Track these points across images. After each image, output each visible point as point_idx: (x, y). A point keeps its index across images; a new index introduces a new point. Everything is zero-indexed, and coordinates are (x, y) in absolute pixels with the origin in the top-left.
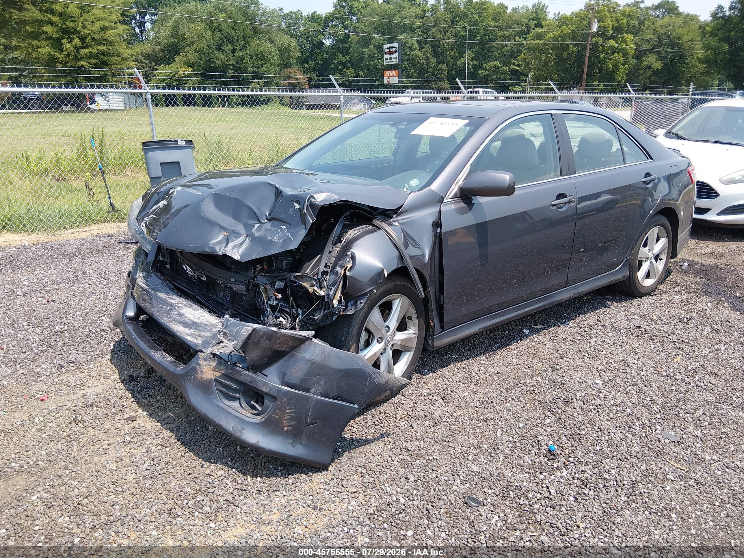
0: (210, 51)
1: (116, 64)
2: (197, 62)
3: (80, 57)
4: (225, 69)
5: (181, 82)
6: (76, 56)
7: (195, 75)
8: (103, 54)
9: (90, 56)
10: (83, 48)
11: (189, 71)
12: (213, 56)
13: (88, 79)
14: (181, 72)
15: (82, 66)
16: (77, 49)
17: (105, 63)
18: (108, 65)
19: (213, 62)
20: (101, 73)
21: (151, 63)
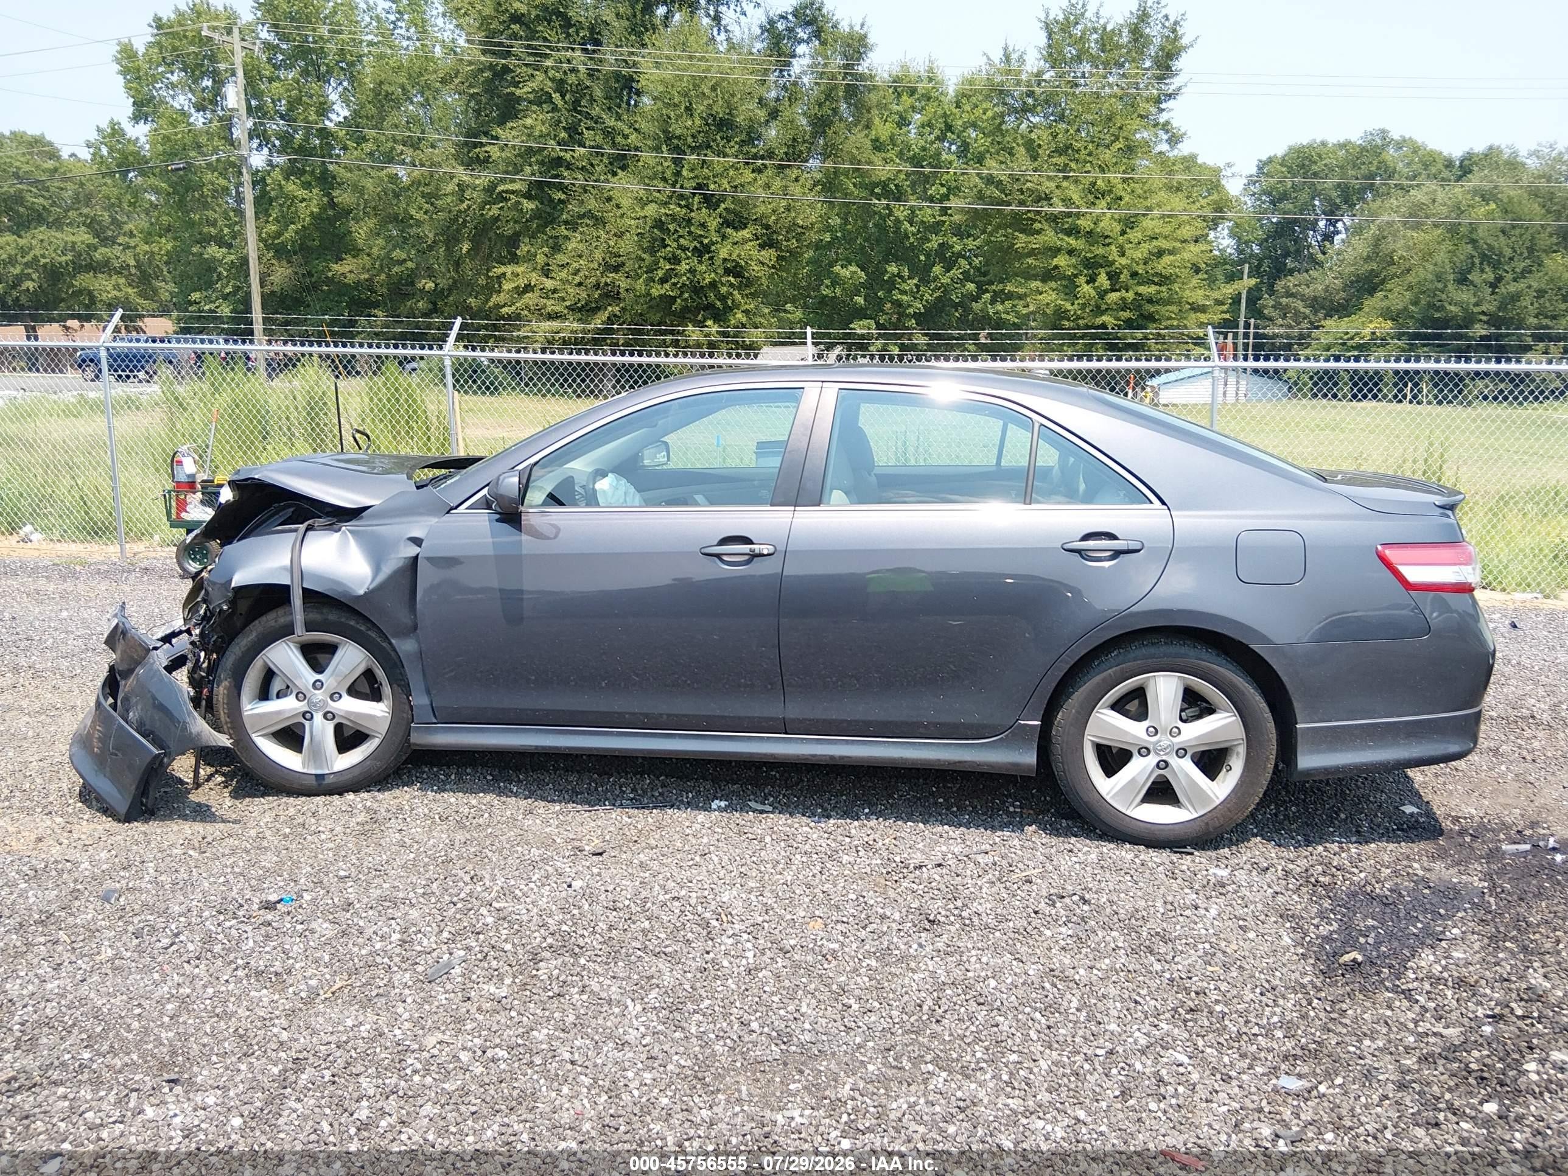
0: (1440, 285)
1: (1170, 318)
2: (1406, 309)
3: (1104, 307)
4: (1469, 321)
5: (1363, 350)
6: (1098, 307)
7: (1399, 337)
8: (1150, 301)
9: (1124, 306)
10: (1113, 290)
11: (1388, 327)
12: (1444, 296)
13: (1112, 347)
14: (1367, 331)
15: (1104, 326)
16: (1102, 294)
17: (1151, 318)
18: (1154, 320)
19: (1441, 308)
20: (1140, 336)
21: (1315, 314)
